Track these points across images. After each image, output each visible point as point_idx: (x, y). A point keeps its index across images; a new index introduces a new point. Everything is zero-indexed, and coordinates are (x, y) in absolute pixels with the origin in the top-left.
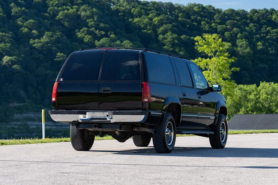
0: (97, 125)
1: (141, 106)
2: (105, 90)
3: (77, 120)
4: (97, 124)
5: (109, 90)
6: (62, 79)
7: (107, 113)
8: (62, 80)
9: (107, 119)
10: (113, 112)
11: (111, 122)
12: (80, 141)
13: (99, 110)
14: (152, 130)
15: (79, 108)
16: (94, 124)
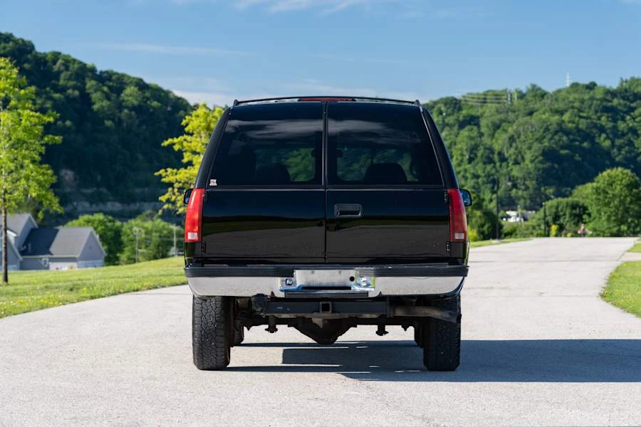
0: (330, 306)
1: (446, 252)
2: (346, 210)
3: (272, 293)
4: (330, 303)
5: (354, 210)
6: (215, 181)
7: (352, 273)
8: (215, 184)
9: (350, 288)
10: (374, 270)
11: (370, 295)
12: (223, 345)
13: (325, 263)
14: (450, 314)
15: (274, 260)
16: (321, 303)
